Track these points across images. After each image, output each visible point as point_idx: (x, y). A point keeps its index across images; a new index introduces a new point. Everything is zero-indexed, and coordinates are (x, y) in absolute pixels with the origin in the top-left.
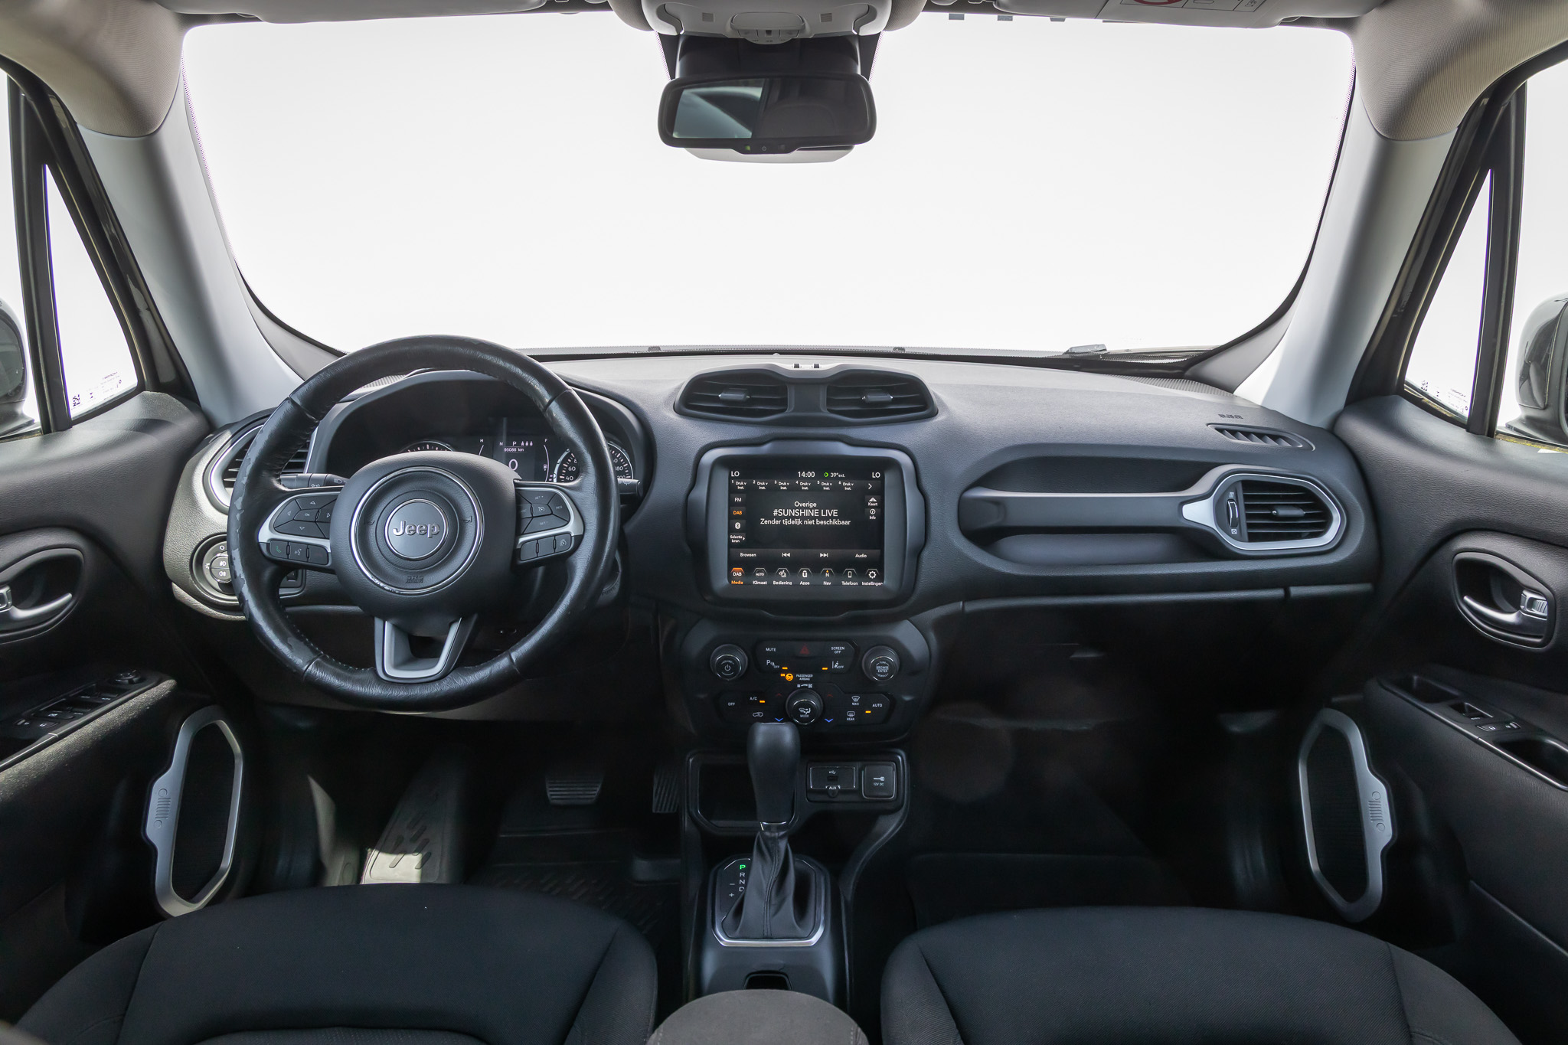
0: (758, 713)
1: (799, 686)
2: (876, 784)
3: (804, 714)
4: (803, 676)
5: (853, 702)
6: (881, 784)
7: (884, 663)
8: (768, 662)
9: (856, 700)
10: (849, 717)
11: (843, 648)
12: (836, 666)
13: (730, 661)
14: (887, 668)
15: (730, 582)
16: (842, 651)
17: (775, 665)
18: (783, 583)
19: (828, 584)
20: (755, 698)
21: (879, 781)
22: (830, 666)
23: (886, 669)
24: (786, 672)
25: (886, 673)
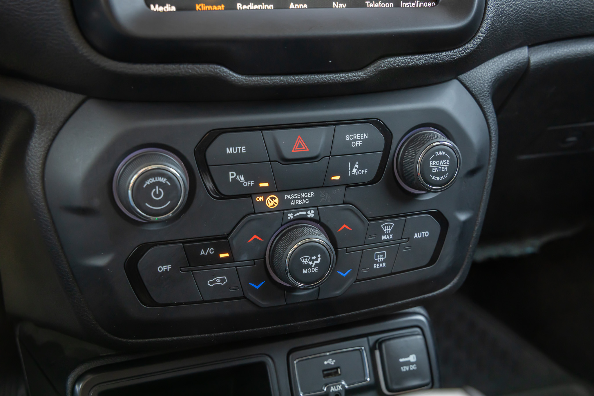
0: (218, 279)
1: (290, 216)
2: (404, 369)
3: (310, 266)
4: (297, 196)
5: (383, 233)
6: (413, 367)
7: (442, 153)
8: (232, 175)
9: (387, 230)
10: (376, 262)
11: (366, 136)
12: (354, 170)
13: (163, 180)
14: (447, 162)
15: (149, 7)
16: (364, 141)
17: (246, 180)
18: (256, 7)
19: (341, 5)
20: (211, 251)
21: (408, 363)
22: (343, 173)
23: (444, 165)
24: (265, 192)
25: (445, 173)
